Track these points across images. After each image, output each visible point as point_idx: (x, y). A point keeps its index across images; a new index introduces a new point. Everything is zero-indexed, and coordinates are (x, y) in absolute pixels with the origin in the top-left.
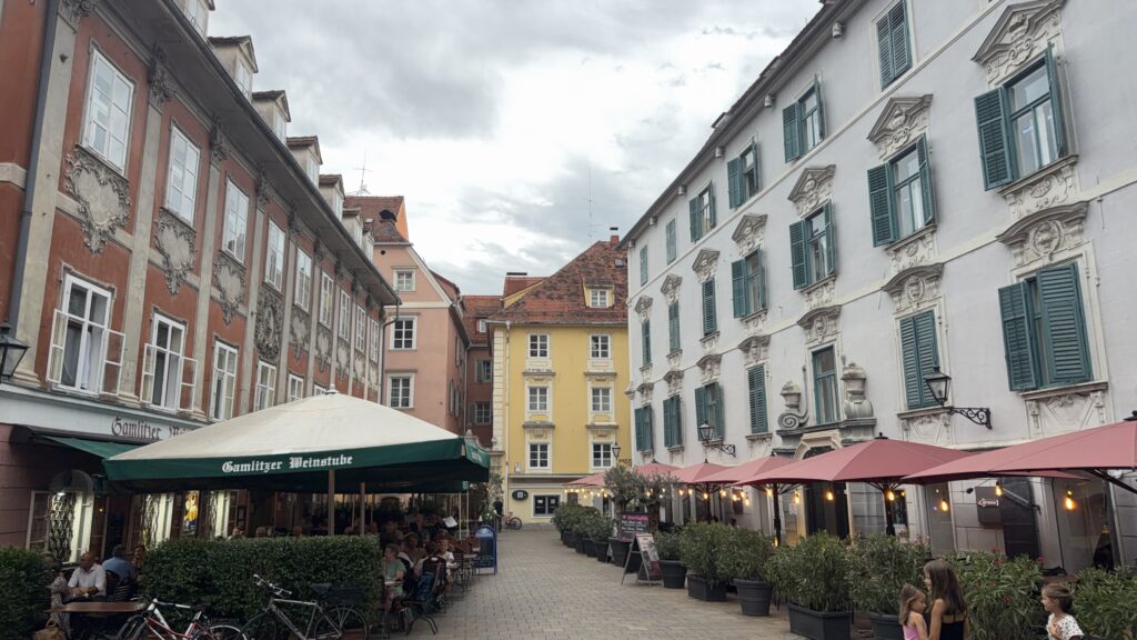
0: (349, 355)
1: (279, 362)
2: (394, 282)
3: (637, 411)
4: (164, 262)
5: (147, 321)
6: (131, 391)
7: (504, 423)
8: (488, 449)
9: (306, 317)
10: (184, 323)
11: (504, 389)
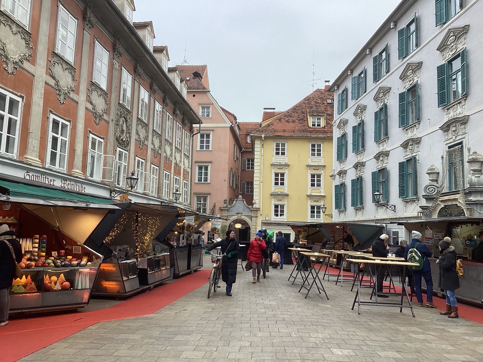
0: (172, 150)
1: (130, 149)
2: (199, 112)
3: (336, 187)
4: (55, 85)
5: (45, 118)
6: (36, 157)
7: (260, 192)
8: (250, 207)
9: (146, 126)
10: (69, 121)
11: (260, 173)
